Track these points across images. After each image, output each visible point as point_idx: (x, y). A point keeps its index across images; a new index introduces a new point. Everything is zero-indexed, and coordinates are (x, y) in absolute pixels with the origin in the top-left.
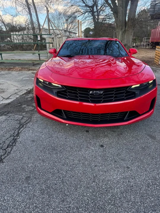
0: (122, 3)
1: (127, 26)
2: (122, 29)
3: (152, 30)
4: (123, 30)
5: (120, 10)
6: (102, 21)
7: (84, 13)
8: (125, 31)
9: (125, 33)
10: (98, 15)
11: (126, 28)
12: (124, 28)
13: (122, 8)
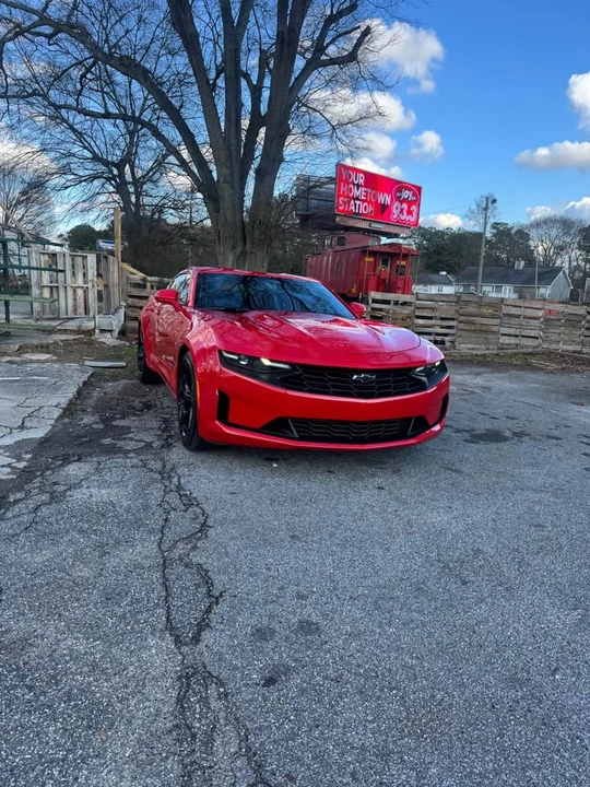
0: (231, 176)
1: (248, 242)
2: (233, 248)
3: (310, 259)
4: (239, 250)
5: (226, 192)
6: (153, 214)
7: (85, 181)
8: (244, 253)
9: (244, 261)
10: (138, 195)
11: (248, 247)
12: (240, 244)
13: (232, 187)
